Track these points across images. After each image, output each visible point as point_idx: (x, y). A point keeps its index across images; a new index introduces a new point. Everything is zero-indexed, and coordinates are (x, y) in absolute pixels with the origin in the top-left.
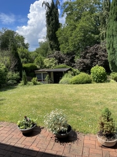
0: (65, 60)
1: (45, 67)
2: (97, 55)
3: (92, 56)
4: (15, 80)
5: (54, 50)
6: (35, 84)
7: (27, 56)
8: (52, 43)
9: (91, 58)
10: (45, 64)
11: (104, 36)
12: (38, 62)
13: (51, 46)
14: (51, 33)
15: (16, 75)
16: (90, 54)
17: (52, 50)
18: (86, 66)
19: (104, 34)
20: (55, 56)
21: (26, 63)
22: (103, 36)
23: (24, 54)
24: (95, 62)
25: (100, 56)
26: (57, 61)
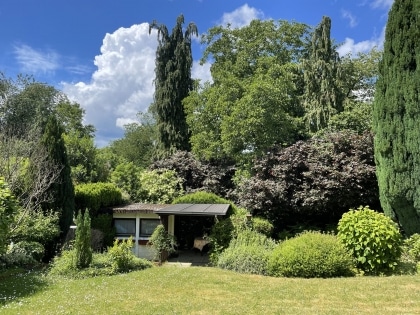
0: (204, 178)
1: (144, 196)
2: (307, 170)
3: (290, 171)
4: (40, 240)
5: (173, 148)
6: (125, 267)
7: (88, 159)
8: (167, 129)
9: (288, 179)
10: (145, 186)
11: (318, 122)
12: (124, 179)
13: (165, 137)
14: (167, 100)
15: (45, 223)
16: (286, 168)
17: (167, 146)
18: (273, 200)
19: (318, 116)
20: (174, 166)
21: (82, 179)
22: (315, 121)
23: (78, 154)
24: (302, 189)
25: (316, 174)
26: (180, 179)
